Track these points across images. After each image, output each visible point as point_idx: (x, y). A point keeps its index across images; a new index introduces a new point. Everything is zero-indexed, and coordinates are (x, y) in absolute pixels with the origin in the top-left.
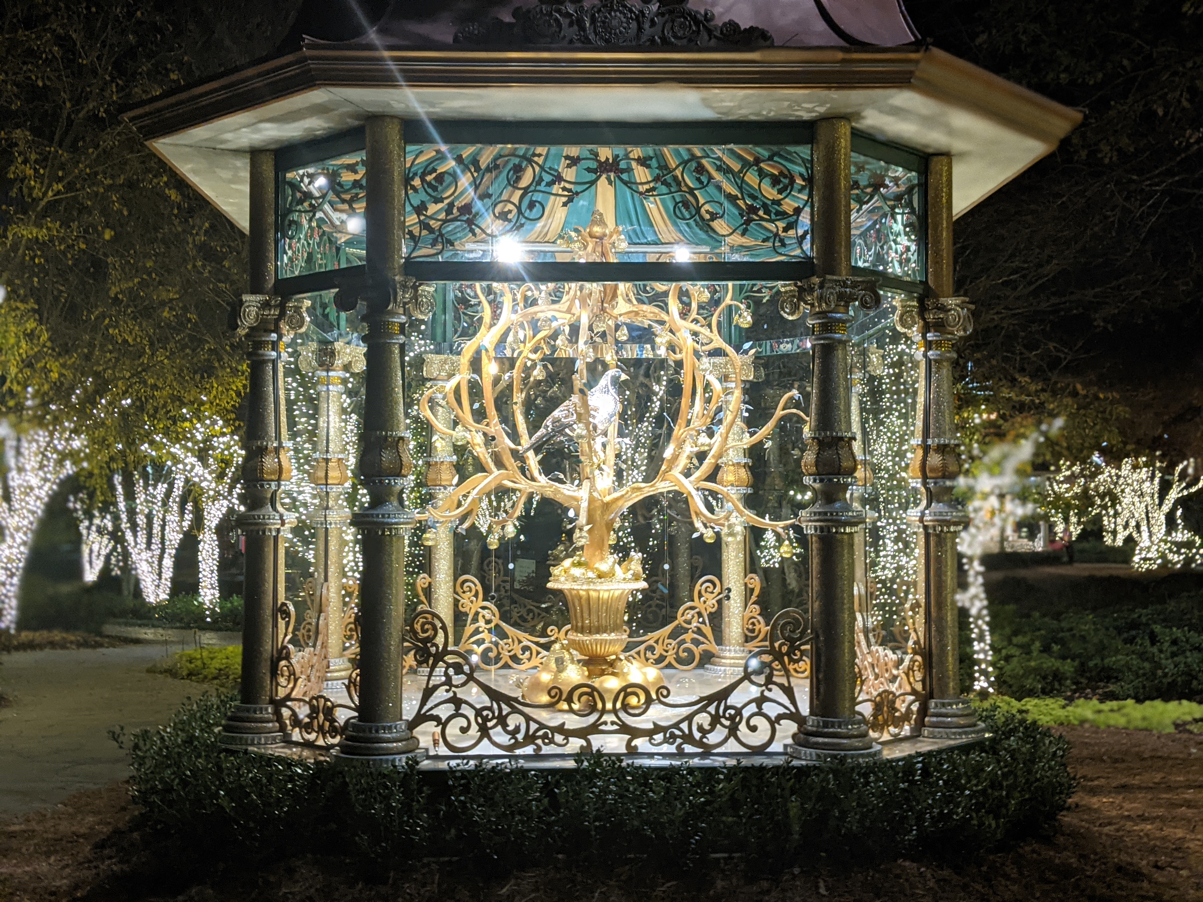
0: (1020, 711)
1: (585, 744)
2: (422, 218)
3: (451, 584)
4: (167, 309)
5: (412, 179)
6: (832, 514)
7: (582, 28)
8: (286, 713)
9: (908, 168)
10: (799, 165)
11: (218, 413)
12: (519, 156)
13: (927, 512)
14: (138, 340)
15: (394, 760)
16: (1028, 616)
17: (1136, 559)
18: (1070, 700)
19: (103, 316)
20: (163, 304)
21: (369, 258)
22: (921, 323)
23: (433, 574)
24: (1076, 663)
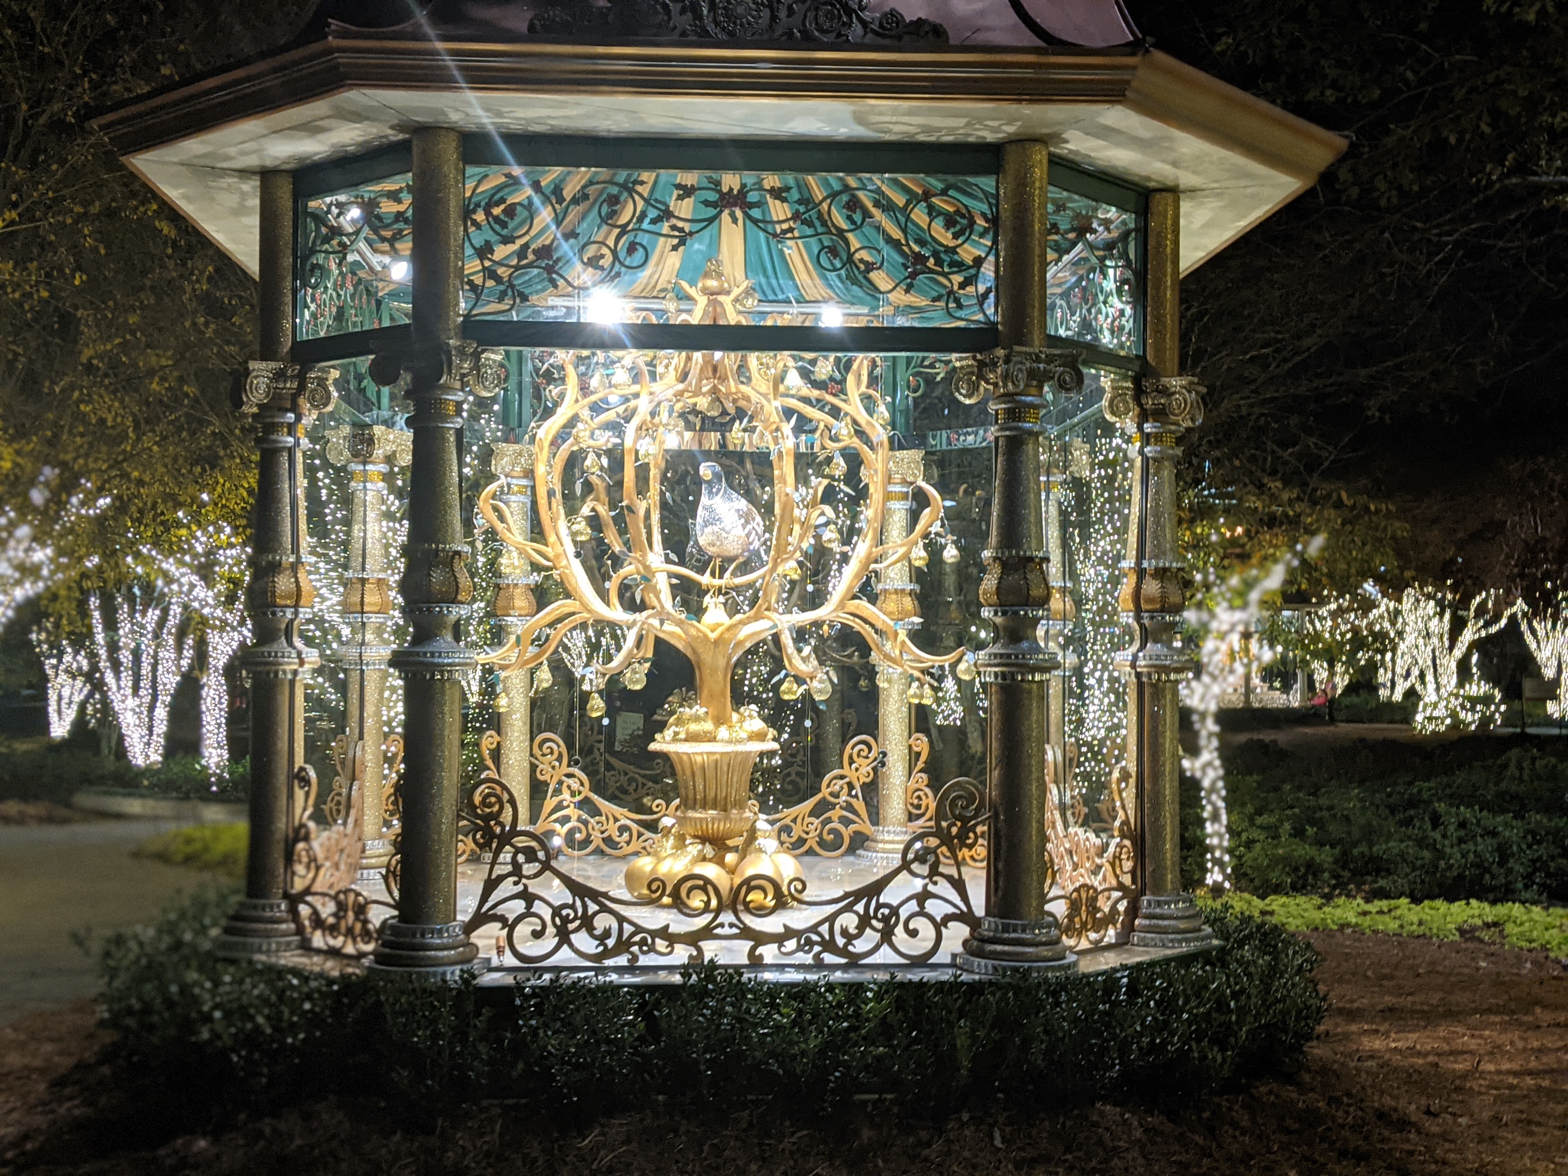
0: (1263, 913)
1: (695, 953)
2: (487, 264)
3: (527, 743)
4: (157, 379)
5: (474, 211)
6: (1017, 657)
7: (698, 16)
8: (304, 910)
9: (1121, 208)
10: (981, 200)
11: (224, 518)
12: (617, 184)
13: (1141, 654)
14: (119, 420)
15: (444, 974)
16: (1276, 789)
17: (1419, 717)
18: (1328, 898)
19: (72, 387)
20: (151, 373)
21: (416, 314)
22: (1137, 410)
23: (503, 731)
24: (1337, 851)
